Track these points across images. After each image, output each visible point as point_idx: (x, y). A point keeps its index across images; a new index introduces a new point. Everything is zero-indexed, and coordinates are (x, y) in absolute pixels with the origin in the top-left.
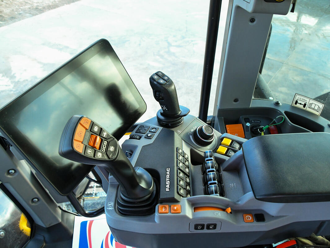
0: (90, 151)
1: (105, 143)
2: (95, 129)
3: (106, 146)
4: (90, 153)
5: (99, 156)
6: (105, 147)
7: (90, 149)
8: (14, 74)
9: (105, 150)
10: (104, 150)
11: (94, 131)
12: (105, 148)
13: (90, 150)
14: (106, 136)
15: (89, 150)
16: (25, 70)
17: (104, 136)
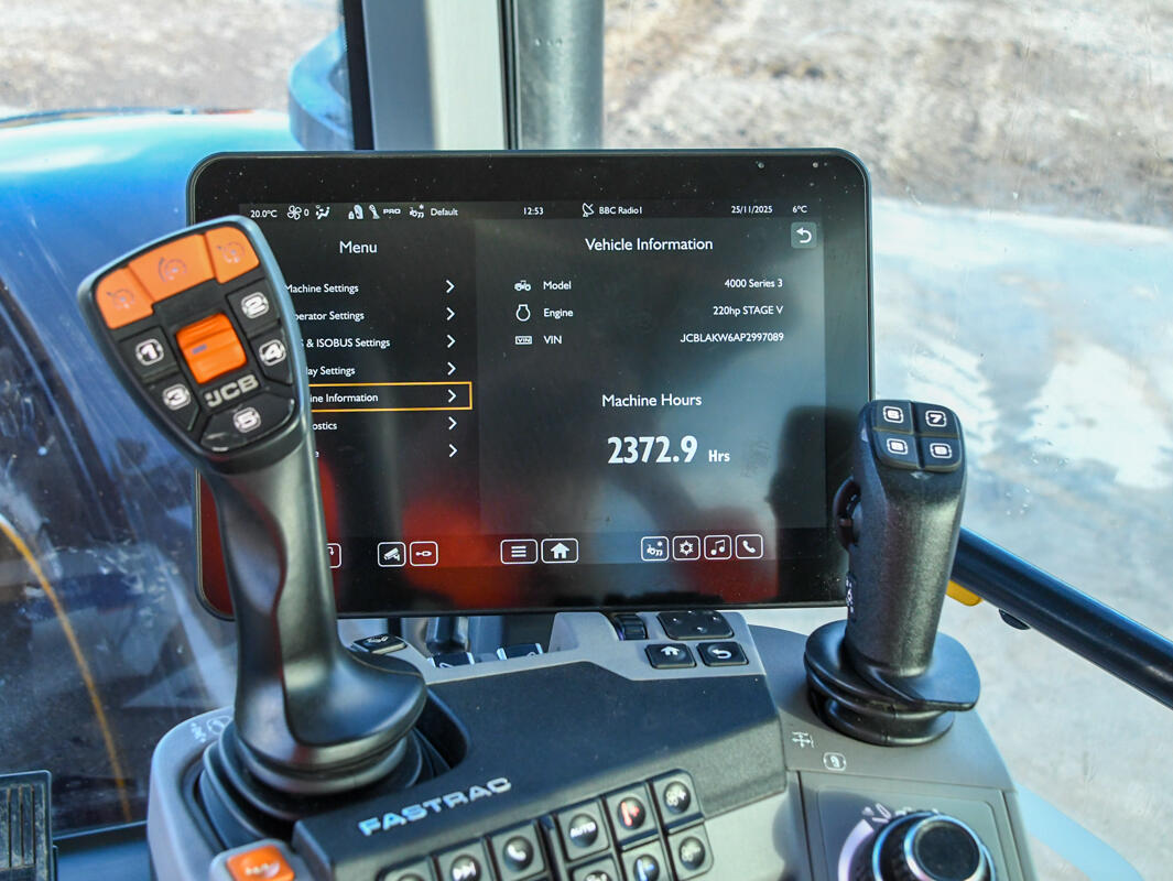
0: (153, 355)
1: (248, 383)
2: (248, 304)
3: (237, 393)
4: (147, 357)
5: (170, 395)
6: (230, 391)
7: (160, 348)
8: (1037, 411)
9: (219, 401)
10: (214, 399)
11: (240, 307)
12: (228, 397)
13: (158, 353)
14: (270, 361)
15: (155, 346)
16: (1090, 423)
17: (263, 357)
